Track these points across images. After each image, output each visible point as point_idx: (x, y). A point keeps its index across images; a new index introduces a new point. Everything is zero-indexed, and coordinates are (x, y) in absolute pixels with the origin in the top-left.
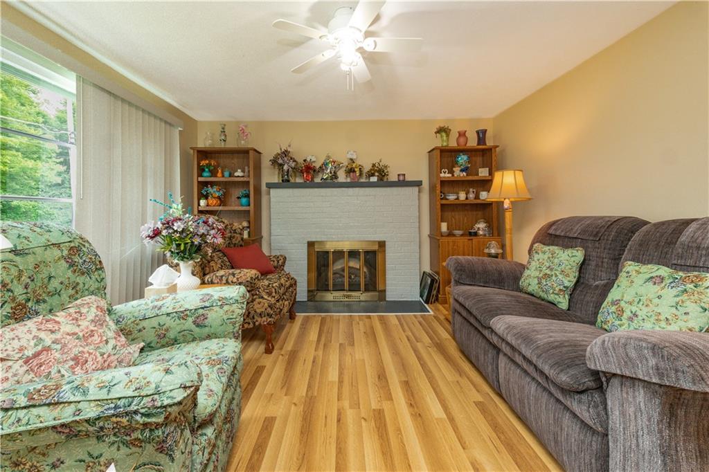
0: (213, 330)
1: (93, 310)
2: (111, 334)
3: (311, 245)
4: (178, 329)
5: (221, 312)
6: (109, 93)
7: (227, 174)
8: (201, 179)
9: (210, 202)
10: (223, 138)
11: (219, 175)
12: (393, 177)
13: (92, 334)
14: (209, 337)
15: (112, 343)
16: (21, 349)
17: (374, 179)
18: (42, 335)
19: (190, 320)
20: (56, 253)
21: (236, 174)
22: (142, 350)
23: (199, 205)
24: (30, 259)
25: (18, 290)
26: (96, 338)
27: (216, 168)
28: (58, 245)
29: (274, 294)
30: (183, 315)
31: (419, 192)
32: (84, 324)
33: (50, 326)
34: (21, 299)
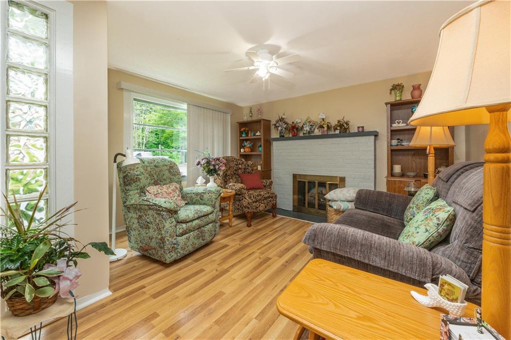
0: (205, 202)
1: (174, 187)
2: (176, 195)
3: (295, 176)
4: (195, 199)
5: (208, 195)
6: (197, 106)
7: (252, 134)
8: (241, 138)
9: (246, 149)
10: (251, 115)
11: (249, 135)
12: (354, 129)
13: (171, 193)
14: (204, 204)
15: (176, 197)
16: (154, 192)
17: (337, 132)
18: (158, 190)
19: (199, 196)
20: (166, 168)
21: (257, 134)
22: (186, 204)
23: (240, 151)
24: (159, 168)
25: (155, 177)
26: (171, 195)
27: (248, 131)
28: (166, 165)
29: (252, 198)
30: (197, 194)
31: (375, 140)
32: (169, 190)
33: (161, 188)
34: (156, 179)
